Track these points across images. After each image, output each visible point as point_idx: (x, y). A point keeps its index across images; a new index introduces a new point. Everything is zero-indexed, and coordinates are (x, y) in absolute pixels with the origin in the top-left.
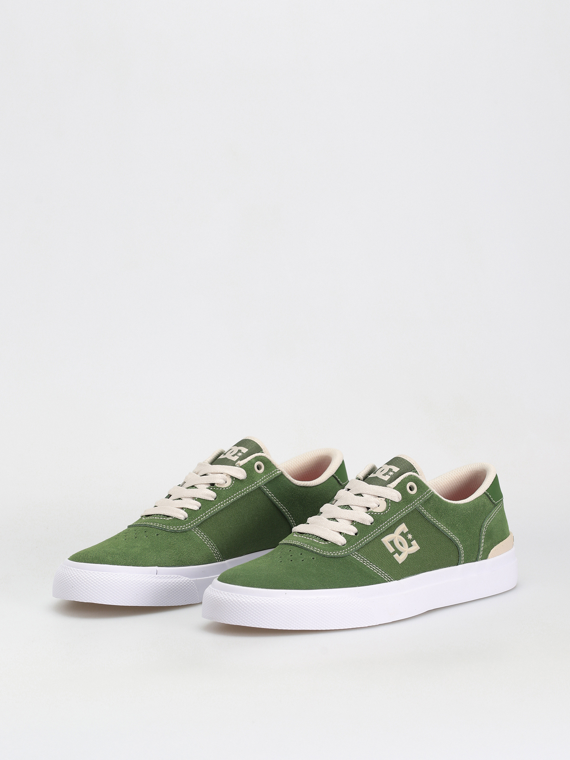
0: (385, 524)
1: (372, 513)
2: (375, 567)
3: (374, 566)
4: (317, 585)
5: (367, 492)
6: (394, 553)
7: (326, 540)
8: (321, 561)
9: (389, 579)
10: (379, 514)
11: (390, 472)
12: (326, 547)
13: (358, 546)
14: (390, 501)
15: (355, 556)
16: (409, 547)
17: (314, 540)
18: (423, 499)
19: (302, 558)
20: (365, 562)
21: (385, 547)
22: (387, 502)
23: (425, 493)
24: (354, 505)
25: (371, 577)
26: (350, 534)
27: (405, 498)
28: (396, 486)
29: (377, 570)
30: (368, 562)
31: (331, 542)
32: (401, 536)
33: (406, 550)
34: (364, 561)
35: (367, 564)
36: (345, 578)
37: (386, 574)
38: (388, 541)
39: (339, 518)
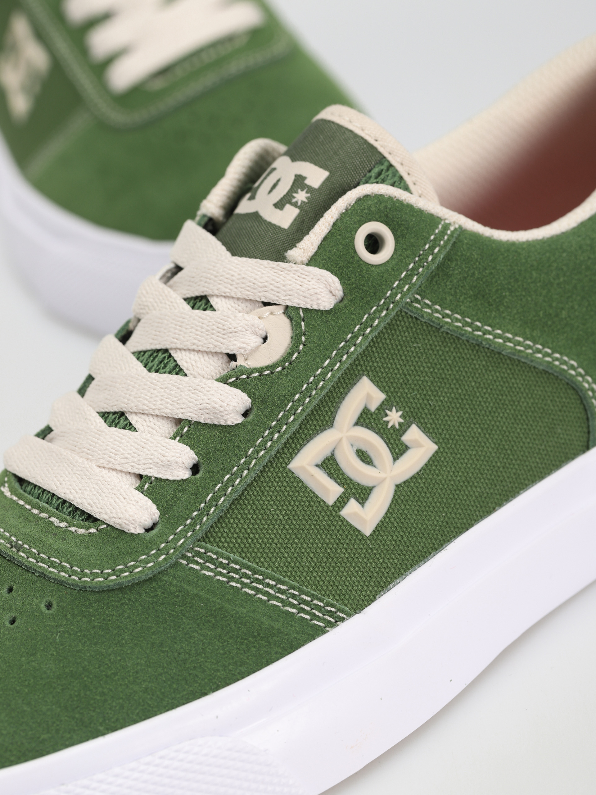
0: (293, 405)
1: (244, 377)
2: (272, 587)
3: (268, 585)
4: (57, 731)
5: (224, 289)
6: (342, 502)
7: (90, 518)
8: (74, 616)
9: (329, 618)
10: (268, 372)
11: (297, 192)
12: (93, 551)
13: (205, 519)
14: (301, 313)
15: (197, 563)
16: (395, 459)
17: (53, 519)
18: (421, 270)
19: (10, 610)
20: (235, 575)
21: (306, 488)
22: (291, 318)
23: (427, 246)
24: (185, 350)
25: (259, 634)
26: (171, 478)
27: (353, 289)
28: (316, 253)
29: (283, 597)
30: (246, 576)
31: (108, 525)
32: (362, 425)
33: (382, 475)
34: (231, 574)
35: (243, 583)
36: (164, 668)
37: (315, 602)
38: (315, 463)
39: (136, 413)
